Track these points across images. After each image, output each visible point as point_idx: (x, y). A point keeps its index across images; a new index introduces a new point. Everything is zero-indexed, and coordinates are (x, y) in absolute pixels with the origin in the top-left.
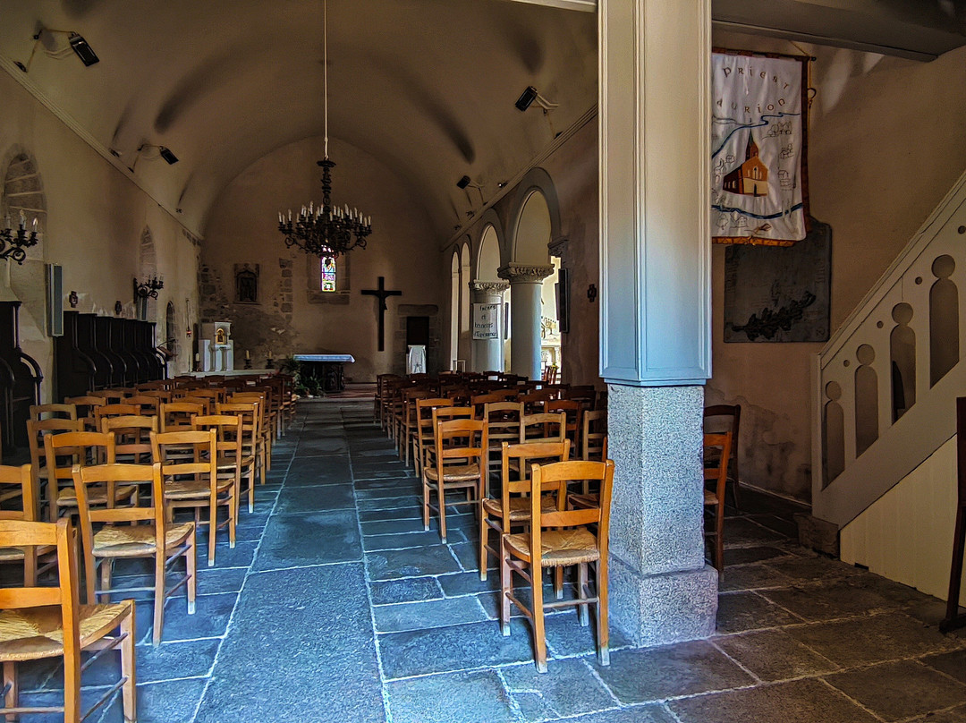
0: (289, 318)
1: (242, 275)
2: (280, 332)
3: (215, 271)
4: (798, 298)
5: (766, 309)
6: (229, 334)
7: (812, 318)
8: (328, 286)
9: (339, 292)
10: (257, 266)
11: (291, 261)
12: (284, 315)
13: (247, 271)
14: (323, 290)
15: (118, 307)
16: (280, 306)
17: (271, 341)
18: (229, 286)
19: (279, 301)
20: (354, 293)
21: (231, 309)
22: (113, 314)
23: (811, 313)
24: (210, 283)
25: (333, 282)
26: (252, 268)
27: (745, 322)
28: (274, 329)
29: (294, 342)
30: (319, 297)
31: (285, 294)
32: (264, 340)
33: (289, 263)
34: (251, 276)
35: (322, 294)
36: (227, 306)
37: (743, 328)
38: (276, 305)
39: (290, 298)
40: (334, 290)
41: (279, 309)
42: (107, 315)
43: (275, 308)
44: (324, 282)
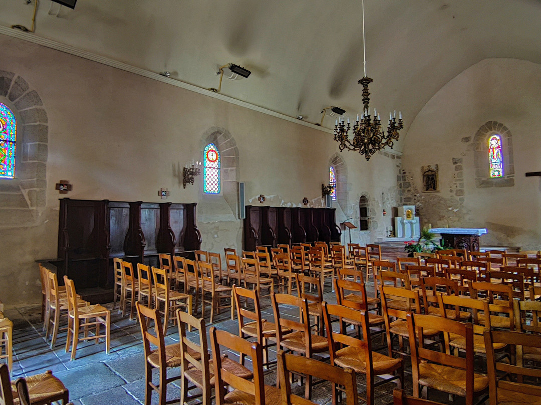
0: (462, 200)
1: (427, 173)
2: (455, 210)
3: (410, 173)
6: (414, 213)
8: (496, 173)
9: (506, 177)
10: (437, 166)
11: (462, 159)
12: (458, 198)
13: (430, 170)
14: (491, 176)
15: (305, 201)
16: (455, 193)
17: (449, 217)
18: (419, 182)
19: (454, 188)
20: (519, 176)
21: (421, 196)
22: (301, 205)
24: (407, 181)
25: (501, 170)
26: (433, 168)
28: (450, 209)
29: (467, 217)
30: (486, 183)
31: (458, 182)
32: (443, 217)
33: (460, 160)
34: (433, 173)
35: (490, 180)
36: (418, 195)
38: (451, 191)
39: (462, 185)
40: (501, 175)
41: (454, 194)
42: (294, 206)
43: (451, 193)
44: (492, 170)
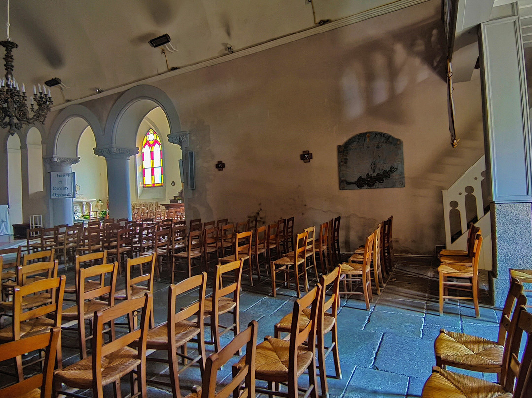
4: (388, 170)
5: (368, 174)
7: (396, 177)
23: (395, 176)
27: (355, 180)
37: (354, 183)
